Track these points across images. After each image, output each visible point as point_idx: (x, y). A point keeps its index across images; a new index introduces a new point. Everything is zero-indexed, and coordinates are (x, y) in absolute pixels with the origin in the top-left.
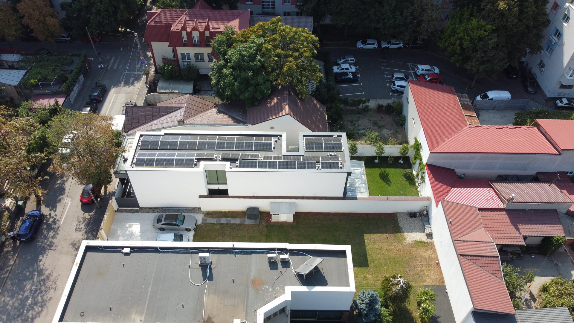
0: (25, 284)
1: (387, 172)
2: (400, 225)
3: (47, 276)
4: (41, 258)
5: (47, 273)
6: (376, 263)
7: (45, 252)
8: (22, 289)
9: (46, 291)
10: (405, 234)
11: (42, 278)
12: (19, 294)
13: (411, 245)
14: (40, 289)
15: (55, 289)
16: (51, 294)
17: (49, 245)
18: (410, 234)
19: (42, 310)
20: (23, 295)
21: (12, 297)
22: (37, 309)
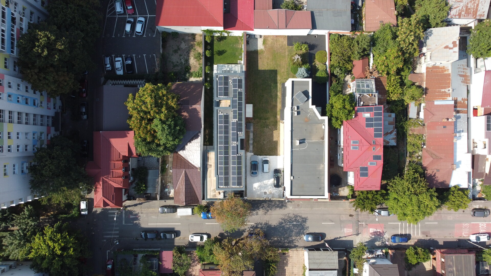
0: (286, 228)
1: (217, 51)
2: (254, 50)
3: (283, 220)
4: (273, 226)
5: (281, 220)
6: (275, 66)
7: (270, 225)
8: (289, 228)
9: (290, 217)
10: (259, 49)
11: (283, 222)
12: (291, 229)
13: (265, 47)
14: (289, 221)
15: (289, 214)
16: (291, 215)
17: (266, 225)
18: (258, 46)
19: (299, 216)
20: (292, 227)
21: (292, 231)
22: (298, 218)
